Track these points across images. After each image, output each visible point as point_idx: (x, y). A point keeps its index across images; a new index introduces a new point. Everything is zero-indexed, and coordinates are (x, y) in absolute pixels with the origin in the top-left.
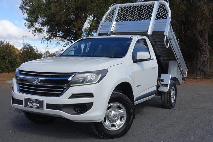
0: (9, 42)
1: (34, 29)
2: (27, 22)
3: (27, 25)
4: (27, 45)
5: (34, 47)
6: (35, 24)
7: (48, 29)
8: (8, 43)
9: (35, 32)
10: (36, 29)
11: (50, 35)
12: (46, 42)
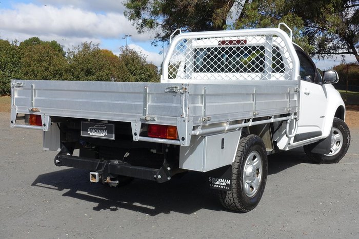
0: (98, 45)
1: (140, 21)
2: (128, 10)
3: (129, 14)
4: (127, 50)
5: (139, 54)
6: (142, 12)
7: (166, 21)
8: (96, 47)
9: (142, 26)
10: (145, 21)
11: (169, 32)
12: (160, 43)
